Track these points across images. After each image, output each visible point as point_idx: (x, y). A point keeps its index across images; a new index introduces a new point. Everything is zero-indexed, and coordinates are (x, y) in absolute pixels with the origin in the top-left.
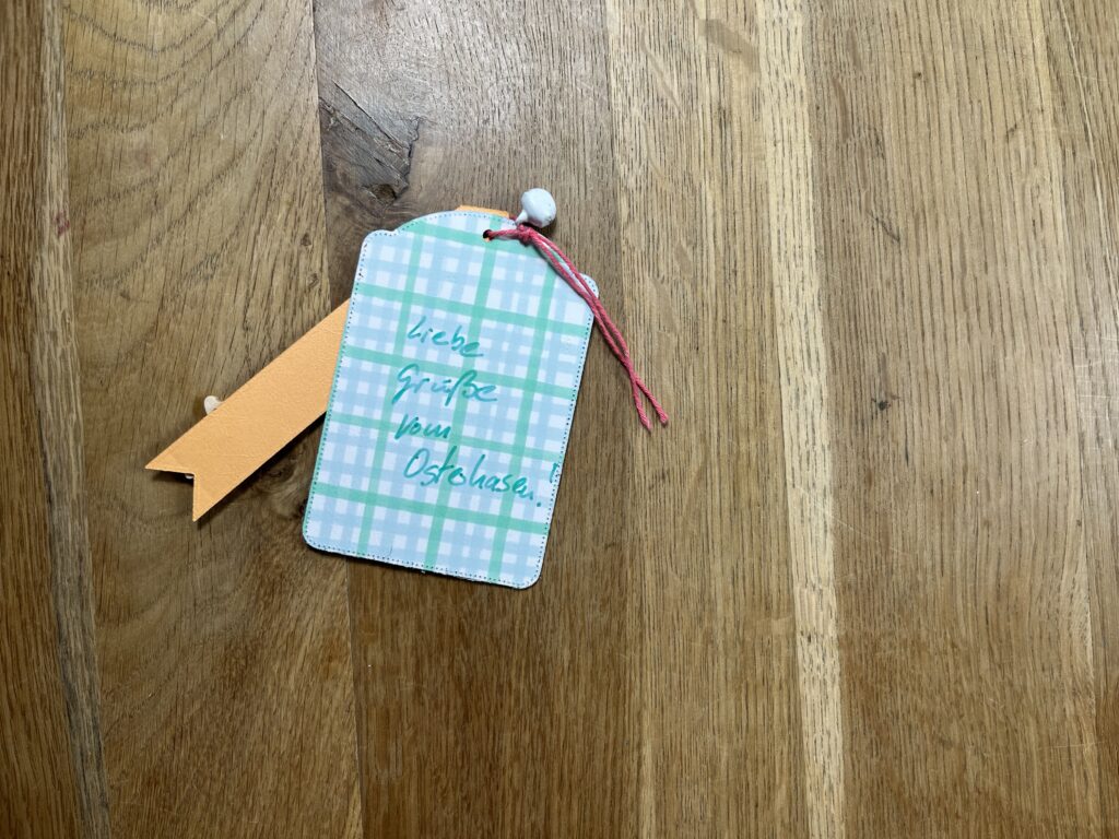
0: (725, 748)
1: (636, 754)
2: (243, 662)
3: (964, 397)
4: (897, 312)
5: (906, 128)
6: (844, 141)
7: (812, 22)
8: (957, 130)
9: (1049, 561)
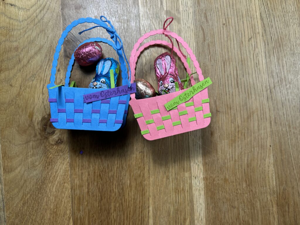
0: (172, 208)
1: (148, 209)
2: (41, 184)
3: (238, 111)
4: (219, 88)
5: (221, 38)
6: (204, 42)
7: (195, 11)
8: (235, 39)
9: (262, 157)
